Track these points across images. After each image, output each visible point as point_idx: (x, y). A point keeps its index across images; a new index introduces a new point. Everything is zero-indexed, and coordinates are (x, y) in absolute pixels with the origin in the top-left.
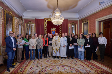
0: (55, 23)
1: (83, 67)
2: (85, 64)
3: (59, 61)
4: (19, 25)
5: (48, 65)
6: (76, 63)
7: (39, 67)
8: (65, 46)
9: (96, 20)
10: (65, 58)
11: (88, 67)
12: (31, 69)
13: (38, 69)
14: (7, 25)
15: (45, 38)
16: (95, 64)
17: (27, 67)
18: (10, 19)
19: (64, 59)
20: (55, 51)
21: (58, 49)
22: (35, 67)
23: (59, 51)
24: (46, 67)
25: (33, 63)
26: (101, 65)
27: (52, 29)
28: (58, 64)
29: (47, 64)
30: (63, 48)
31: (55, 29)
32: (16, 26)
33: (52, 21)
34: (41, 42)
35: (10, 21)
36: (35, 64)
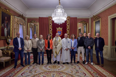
0: (56, 22)
1: (85, 75)
2: (89, 71)
3: (59, 67)
4: (20, 25)
5: (43, 72)
6: (78, 69)
7: (32, 73)
8: (68, 49)
9: (109, 17)
10: (68, 63)
11: (91, 75)
12: (22, 75)
13: (29, 75)
14: (3, 25)
15: (48, 39)
16: (102, 72)
17: (19, 73)
18: (7, 18)
19: (66, 64)
20: (55, 55)
21: (57, 53)
22: (28, 72)
23: (59, 54)
24: (40, 74)
25: (28, 68)
26: (109, 74)
27: (57, 29)
28: (55, 71)
29: (44, 70)
30: (65, 51)
31: (61, 29)
32: (15, 26)
33: (53, 19)
34: (42, 44)
35: (7, 20)
36: (30, 69)
